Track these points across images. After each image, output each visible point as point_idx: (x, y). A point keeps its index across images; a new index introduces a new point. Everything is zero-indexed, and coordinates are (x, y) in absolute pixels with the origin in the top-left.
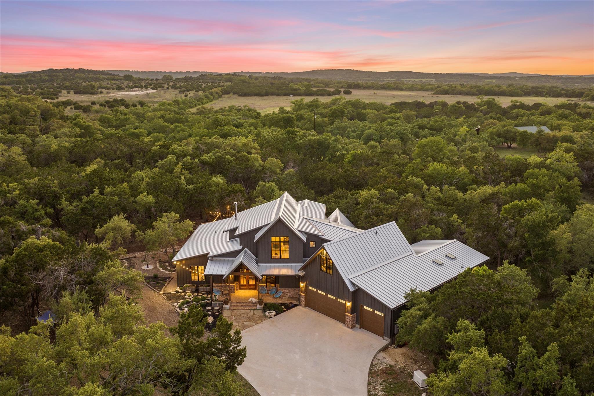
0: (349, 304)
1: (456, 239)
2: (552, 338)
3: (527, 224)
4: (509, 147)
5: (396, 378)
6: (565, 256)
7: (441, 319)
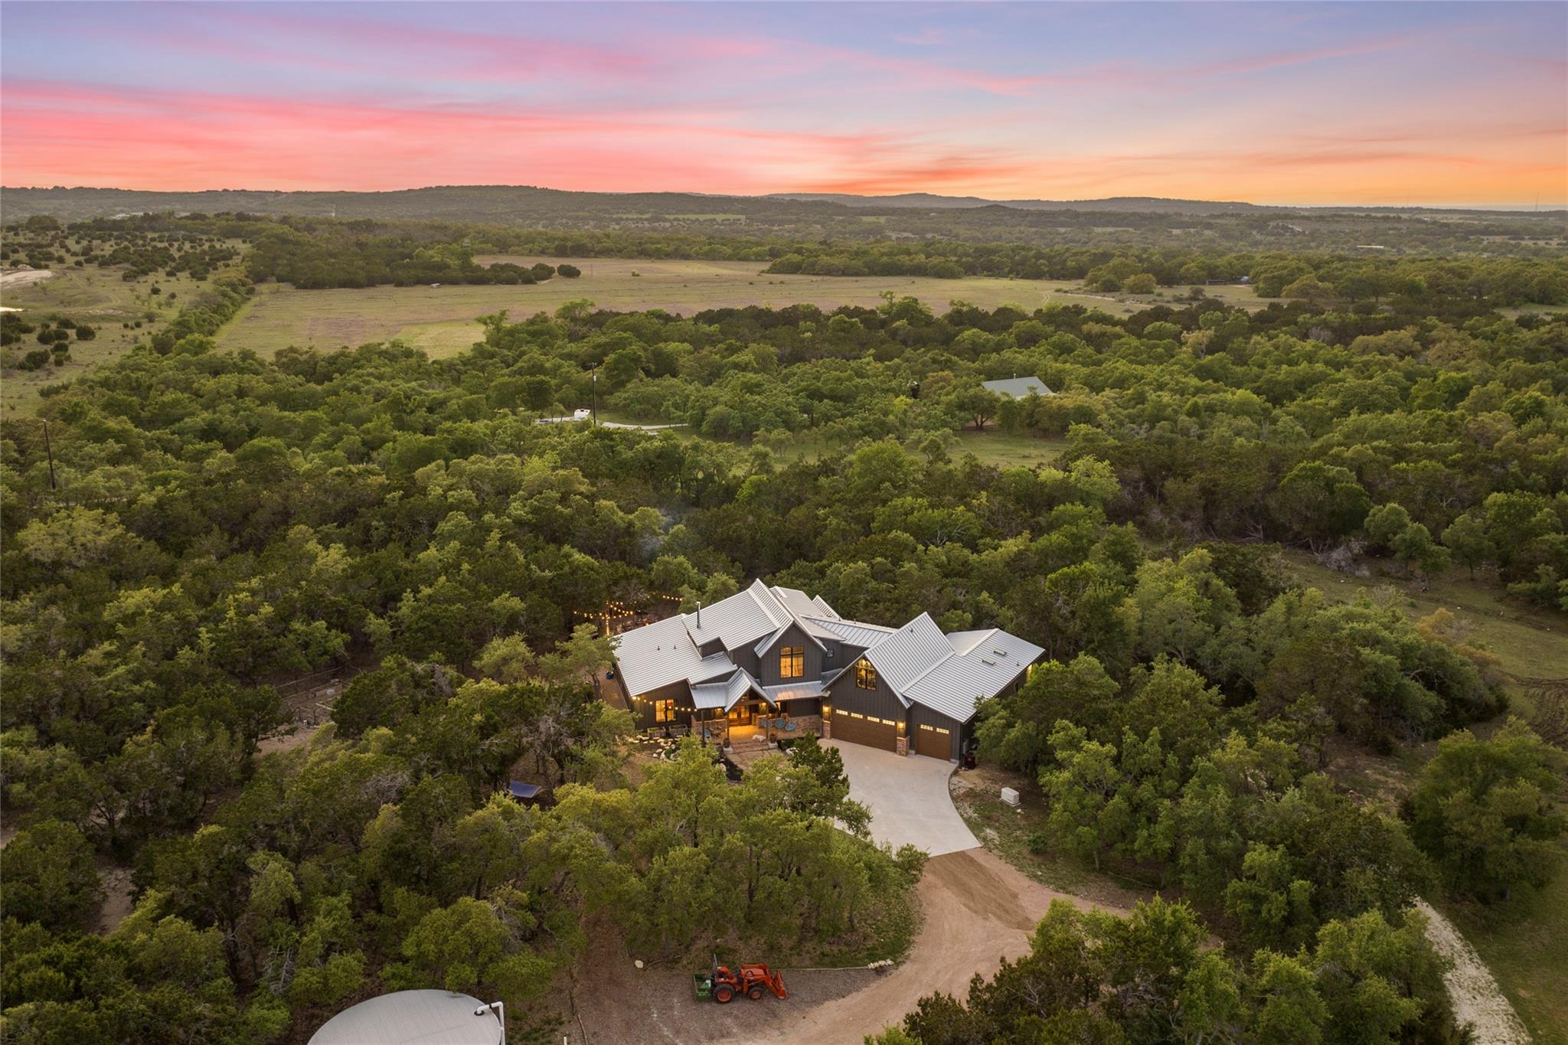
0: (901, 725)
1: (997, 627)
2: (1152, 724)
3: (1088, 601)
4: (980, 428)
5: (982, 800)
6: (1134, 638)
7: (1031, 724)
